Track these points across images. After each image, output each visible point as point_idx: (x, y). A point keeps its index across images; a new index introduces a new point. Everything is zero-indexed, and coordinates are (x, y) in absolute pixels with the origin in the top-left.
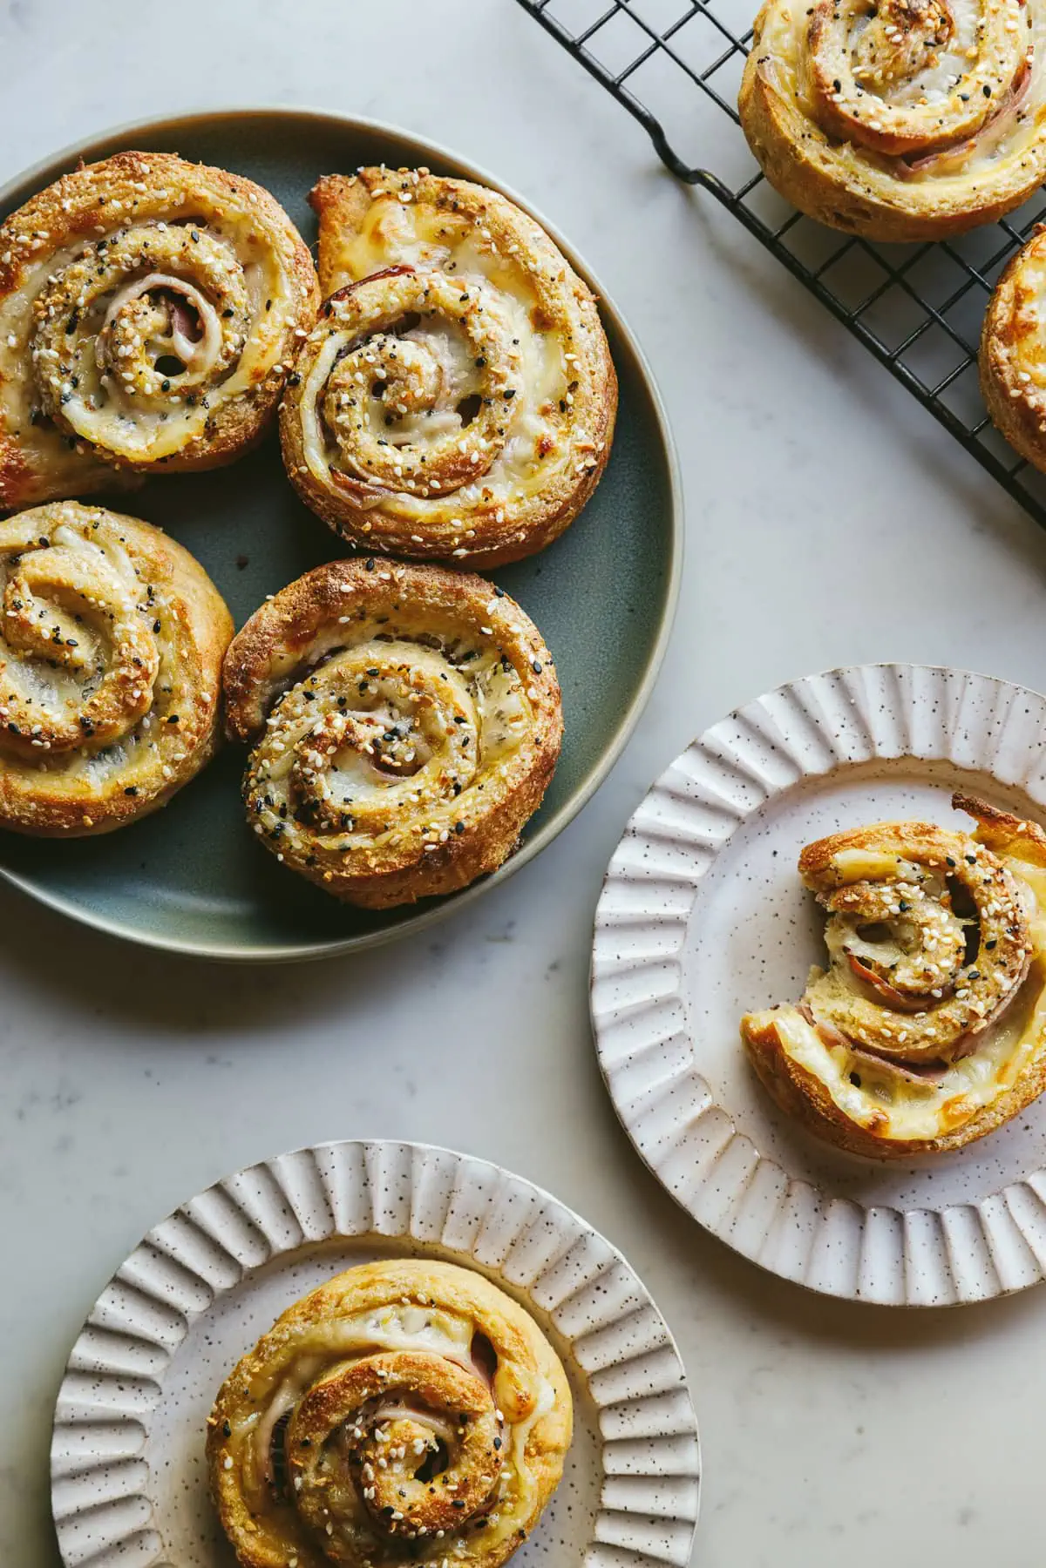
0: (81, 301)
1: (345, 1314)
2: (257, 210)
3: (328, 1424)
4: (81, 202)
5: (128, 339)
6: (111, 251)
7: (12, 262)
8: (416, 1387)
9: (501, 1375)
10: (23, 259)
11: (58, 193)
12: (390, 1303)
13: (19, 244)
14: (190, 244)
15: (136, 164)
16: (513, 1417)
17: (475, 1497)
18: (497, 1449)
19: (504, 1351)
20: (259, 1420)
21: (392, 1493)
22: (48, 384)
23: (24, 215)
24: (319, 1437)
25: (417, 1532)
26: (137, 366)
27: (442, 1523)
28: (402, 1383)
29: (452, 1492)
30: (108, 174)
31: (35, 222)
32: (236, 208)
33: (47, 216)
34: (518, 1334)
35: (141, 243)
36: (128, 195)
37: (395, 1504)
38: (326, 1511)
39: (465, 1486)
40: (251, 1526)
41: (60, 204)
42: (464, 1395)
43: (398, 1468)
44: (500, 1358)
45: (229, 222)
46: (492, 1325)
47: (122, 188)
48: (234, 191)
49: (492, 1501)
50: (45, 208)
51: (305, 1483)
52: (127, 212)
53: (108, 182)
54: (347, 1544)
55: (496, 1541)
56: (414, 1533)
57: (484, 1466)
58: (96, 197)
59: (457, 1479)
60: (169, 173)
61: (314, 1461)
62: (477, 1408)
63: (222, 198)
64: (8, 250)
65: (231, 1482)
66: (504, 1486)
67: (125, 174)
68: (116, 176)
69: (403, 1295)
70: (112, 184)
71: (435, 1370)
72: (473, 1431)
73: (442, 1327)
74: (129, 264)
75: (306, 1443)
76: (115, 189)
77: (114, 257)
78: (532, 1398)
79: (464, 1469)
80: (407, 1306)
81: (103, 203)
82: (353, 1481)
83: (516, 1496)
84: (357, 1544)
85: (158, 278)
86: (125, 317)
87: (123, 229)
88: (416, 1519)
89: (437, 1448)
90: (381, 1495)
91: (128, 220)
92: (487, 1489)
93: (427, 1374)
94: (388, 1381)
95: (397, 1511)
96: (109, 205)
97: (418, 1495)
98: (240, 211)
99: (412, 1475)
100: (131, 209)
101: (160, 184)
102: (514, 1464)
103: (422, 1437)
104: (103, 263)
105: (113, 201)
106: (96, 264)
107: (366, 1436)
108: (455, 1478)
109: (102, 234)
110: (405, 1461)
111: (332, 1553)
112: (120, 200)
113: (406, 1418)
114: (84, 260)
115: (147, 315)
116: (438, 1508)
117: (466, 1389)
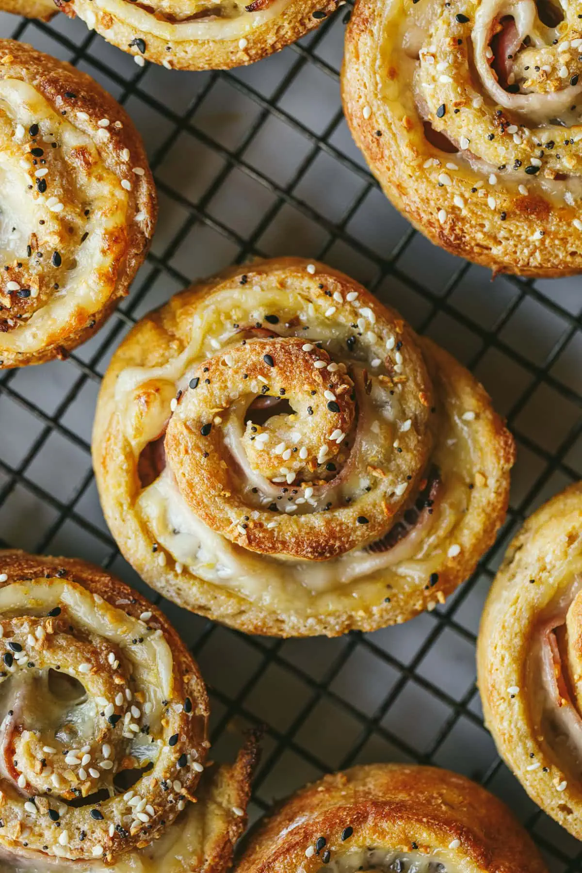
1: (242, 600)
2: (371, 96)
3: (328, 522)
4: (523, 229)
5: (571, 54)
6: (528, 157)
8: (222, 493)
9: (150, 434)
11: (537, 254)
12: (194, 577)
14: (451, 108)
15: (447, 227)
16: (167, 391)
17: (251, 353)
18: (198, 379)
19: (129, 455)
20: (399, 563)
21: (318, 419)
24: (346, 516)
25: (325, 368)
27: (297, 357)
28: (232, 506)
29: (266, 376)
30: (480, 236)
32: (389, 114)
33: (562, 239)
34: (104, 458)
35: (495, 143)
36: (476, 204)
37: (324, 408)
38: (396, 445)
39: (252, 371)
40: (479, 480)
41: (543, 242)
42: (187, 452)
43: (296, 437)
45: (404, 106)
46: (119, 485)
47: (475, 214)
48: (379, 134)
49: (246, 333)
50: (559, 249)
51: (394, 483)
53: (485, 230)
54: (402, 399)
55: (270, 296)
56: (329, 368)
57: (222, 374)
58: (505, 224)
59: (254, 382)
60: (424, 196)
62: (185, 432)
63: (394, 135)
65: (466, 532)
66: (226, 336)
67: (464, 225)
68: (474, 231)
69: (176, 575)
70: (482, 226)
71: (194, 493)
72: (207, 414)
73: (165, 520)
74: (520, 133)
75: (363, 520)
76: (483, 218)
77: (529, 149)
78: (137, 393)
79: (241, 386)
80: (181, 564)
81: (504, 213)
82: (348, 456)
83: (222, 318)
84: (392, 392)
85: (503, 98)
86: (559, 79)
87: (502, 174)
88: (317, 378)
89: (249, 423)
90: (329, 426)
91: (493, 180)
92: (238, 350)
93: (204, 496)
94: (243, 518)
95: (326, 400)
96: (499, 207)
97: (300, 396)
98: (387, 108)
99: (291, 417)
100: (482, 188)
101: (440, 192)
102: (201, 348)
103: (253, 445)
104: (542, 152)
105: (493, 208)
106: (551, 156)
107: (303, 485)
108: (254, 386)
109: (526, 183)
110: (285, 437)
111: (422, 400)
112: (486, 205)
113: (256, 472)
114: (559, 170)
115: (538, 68)
116: (291, 372)
117: (182, 455)
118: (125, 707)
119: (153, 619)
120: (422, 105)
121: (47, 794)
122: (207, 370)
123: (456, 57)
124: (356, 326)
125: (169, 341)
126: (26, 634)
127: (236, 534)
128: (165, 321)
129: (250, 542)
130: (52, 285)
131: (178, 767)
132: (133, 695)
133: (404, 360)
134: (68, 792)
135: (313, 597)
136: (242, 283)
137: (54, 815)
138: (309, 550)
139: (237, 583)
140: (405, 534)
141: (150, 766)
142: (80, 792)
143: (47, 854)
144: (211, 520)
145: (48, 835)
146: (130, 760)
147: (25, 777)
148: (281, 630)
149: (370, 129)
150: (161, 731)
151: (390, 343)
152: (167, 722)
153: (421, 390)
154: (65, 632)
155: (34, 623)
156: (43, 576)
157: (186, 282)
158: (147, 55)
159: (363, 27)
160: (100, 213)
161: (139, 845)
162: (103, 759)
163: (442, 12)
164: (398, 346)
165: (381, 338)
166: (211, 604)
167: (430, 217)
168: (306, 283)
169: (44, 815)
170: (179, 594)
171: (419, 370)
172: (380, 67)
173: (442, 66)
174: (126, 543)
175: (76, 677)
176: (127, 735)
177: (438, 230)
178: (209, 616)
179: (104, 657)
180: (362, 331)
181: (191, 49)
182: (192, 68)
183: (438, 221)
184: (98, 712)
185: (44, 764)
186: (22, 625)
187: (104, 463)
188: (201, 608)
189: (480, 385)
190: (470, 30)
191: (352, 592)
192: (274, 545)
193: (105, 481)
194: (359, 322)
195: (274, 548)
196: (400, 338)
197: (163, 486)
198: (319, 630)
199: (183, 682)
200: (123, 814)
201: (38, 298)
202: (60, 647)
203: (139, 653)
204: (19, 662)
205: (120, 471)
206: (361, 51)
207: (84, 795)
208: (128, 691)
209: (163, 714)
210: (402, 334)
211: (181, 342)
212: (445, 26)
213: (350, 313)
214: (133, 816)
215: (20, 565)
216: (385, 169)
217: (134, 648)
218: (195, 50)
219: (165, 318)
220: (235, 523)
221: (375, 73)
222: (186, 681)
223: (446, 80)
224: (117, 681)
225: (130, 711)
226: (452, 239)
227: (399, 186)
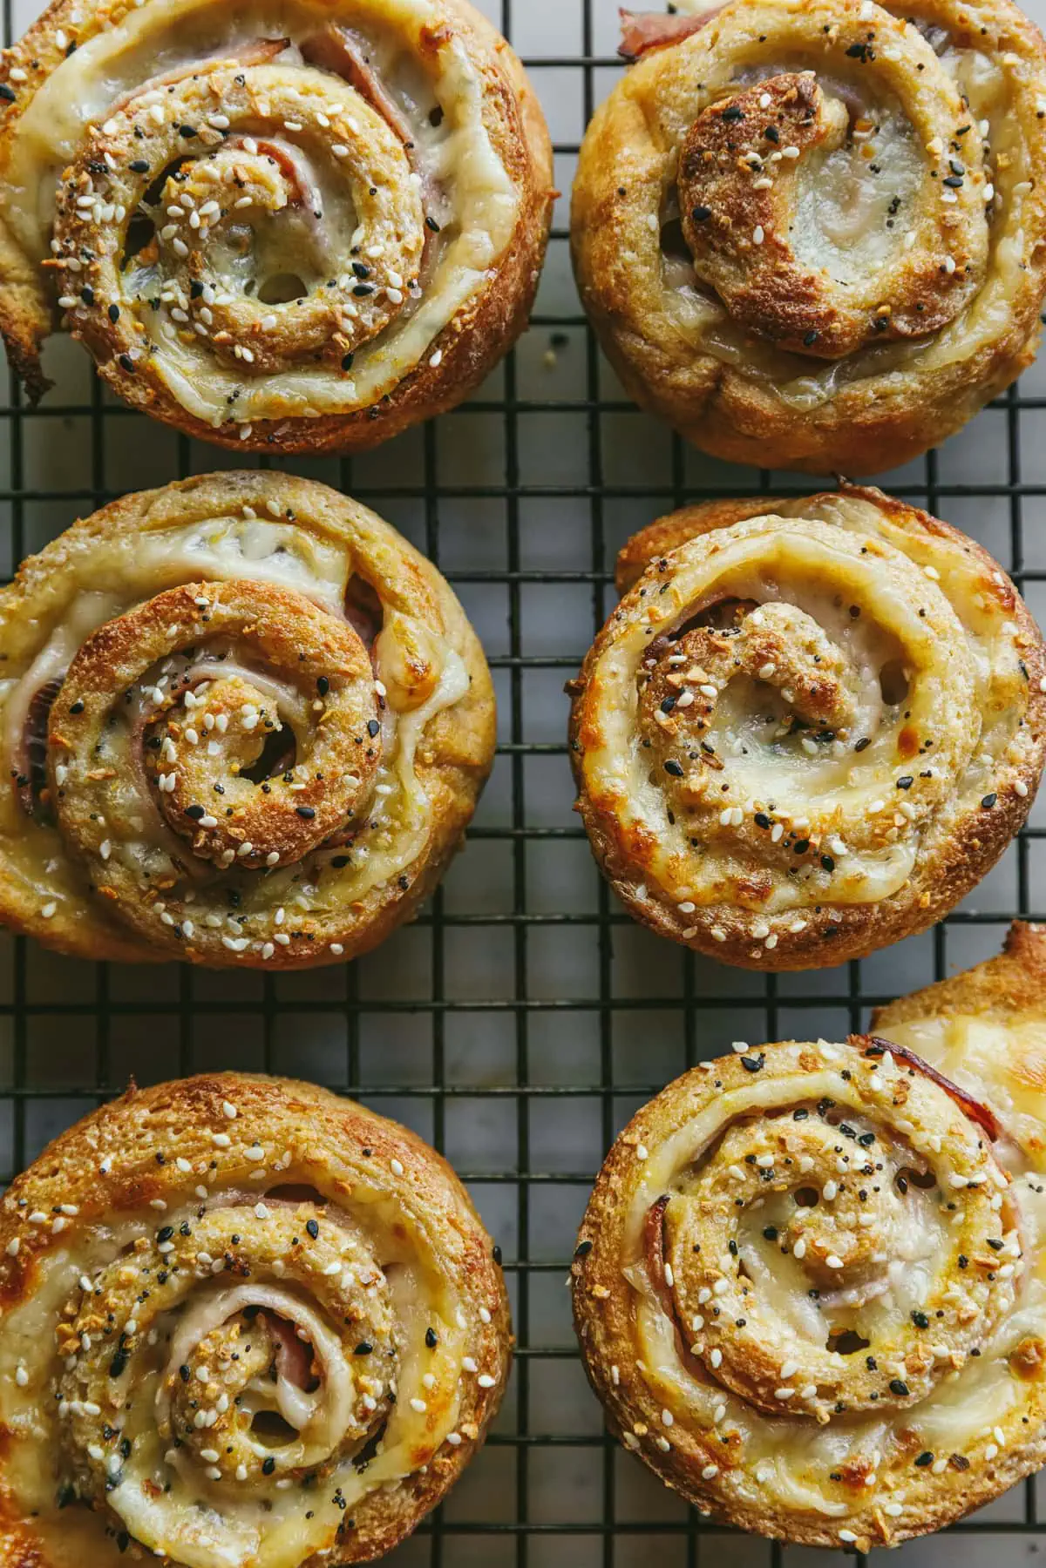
0: (131, 1326)
1: (154, 526)
2: (405, 1188)
3: (113, 679)
4: (128, 1158)
5: (209, 1401)
6: (179, 1246)
7: (21, 1252)
8: (253, 627)
9: (387, 637)
10: (38, 1248)
11: (94, 1143)
12: (225, 513)
13: (33, 1225)
14: (304, 1240)
15: (216, 1102)
16: (400, 699)
17: (332, 807)
18: (372, 736)
19: (395, 599)
20: (13, 689)
21: (204, 786)
22: (85, 1453)
23: (43, 1177)
24: (99, 702)
25: (237, 850)
26: (225, 1439)
27: (277, 839)
28: (232, 621)
29: (298, 793)
30: (172, 1117)
31: (58, 1189)
32: (371, 1183)
33: (77, 1180)
34: (418, 575)
35: (227, 1235)
36: (201, 1150)
37: (206, 803)
38: (101, 819)
39: (318, 788)
41: (97, 1161)
42: (327, 646)
43: (215, 749)
44: (387, 607)
45: (361, 1204)
46: (379, 557)
47: (194, 1139)
48: (366, 1154)
49: (357, 826)
50: (74, 1165)
51: (74, 775)
52: (197, 1178)
53: (170, 1130)
54: (132, 875)
55: (361, 886)
56: (233, 852)
57: (349, 761)
58: (152, 1151)
59: (306, 777)
60: (267, 1118)
61: (87, 744)
62: (344, 667)
63: (348, 1164)
64: (15, 1234)
66: (379, 805)
67: (199, 1118)
68: (183, 1119)
69: (246, 502)
70: (177, 1132)
71: (285, 604)
72: (336, 704)
73: (302, 554)
74: (207, 1268)
75: (77, 710)
76: (182, 1141)
77: (184, 1256)
78: (434, 672)
79: (318, 762)
80: (251, 518)
81: (163, 1163)
82: (145, 769)
83: (397, 824)
84: (147, 875)
85: (252, 1294)
86: (202, 1361)
87: (196, 1206)
88: (237, 830)
89: (279, 728)
90: (185, 787)
91: (201, 1191)
92: (351, 801)
93: (272, 609)
94: (211, 615)
95: (208, 813)
96: (173, 1166)
97: (243, 797)
98: (377, 1188)
99: (237, 767)
100: (207, 1173)
101: (252, 1135)
102: (397, 773)
103: (257, 705)
104: (167, 1264)
105: (179, 1160)
106: (155, 1266)
107: (170, 701)
108: (303, 774)
109: (163, 1214)
110: (227, 740)
111: (108, 890)
112: (189, 1158)
113: (232, 677)
114: (135, 1256)
115: (235, 1358)
116: (272, 817)
117: (330, 638)
118: (195, 315)
119: (235, 435)
120: (343, 1219)
121: (212, 152)
122: (369, 753)
123: (340, 1301)
124: (240, 921)
125: (439, 756)
126: (360, 314)
127: (206, 592)
128: (461, 776)
129: (183, 594)
130: (652, 741)
131: (88, 286)
132: (196, 332)
133: (160, 920)
134: (189, 170)
135: (79, 587)
136: (404, 878)
137: (187, 132)
138: (112, 633)
139: (172, 541)
140: (28, 729)
141: (122, 265)
142: (178, 180)
143: (167, 84)
144: (245, 589)
145: (179, 106)
146: (150, 259)
147: (249, 153)
148: (87, 525)
149: (380, 1151)
150: (138, 315)
151: (189, 928)
152: (137, 330)
153: (119, 900)
154: (321, 348)
155: (361, 331)
156: (392, 394)
157: (474, 834)
158: (737, 1059)
159: (469, 1260)
160: (682, 855)
161: (71, 169)
162: (178, 235)
163: (392, 1341)
164: (177, 931)
165: (205, 927)
166: (184, 498)
167: (243, 1099)
168: (331, 929)
169: (199, 124)
170: (229, 483)
171: (137, 922)
172: (418, 1228)
173: (347, 1281)
174: (328, 499)
175: (272, 307)
176: (170, 283)
177: (224, 1091)
178: (178, 483)
180: (230, 920)
181: (693, 1103)
182: (677, 1082)
183: (231, 1102)
184: (221, 284)
185: (238, 183)
186: (374, 321)
187: (415, 569)
188: (193, 486)
189: (65, 953)
190: (345, 1343)
191: (41, 623)
192: (155, 610)
193: (401, 552)
194: (240, 929)
195: (153, 607)
196: (184, 942)
197: (331, 591)
198: (46, 554)
199: (153, 387)
200: (112, 188)
201: (651, 714)
202: (312, 326)
203: (221, 385)
204: (347, 276)
205: (390, 572)
206: (452, 1230)
207: (170, 179)
208: (205, 332)
209: (149, 336)
210: (184, 947)
211: (426, 766)
212: (377, 1328)
213: (257, 930)
214: (99, 195)
215: (428, 390)
216: (332, 1118)
217: (234, 386)
218: (689, 1105)
219: (464, 779)
220: (216, 604)
221: (419, 1218)
222: (149, 390)
223: (333, 1268)
224: (223, 334)
225: (186, 312)
226: (201, 1092)
227: (304, 1108)
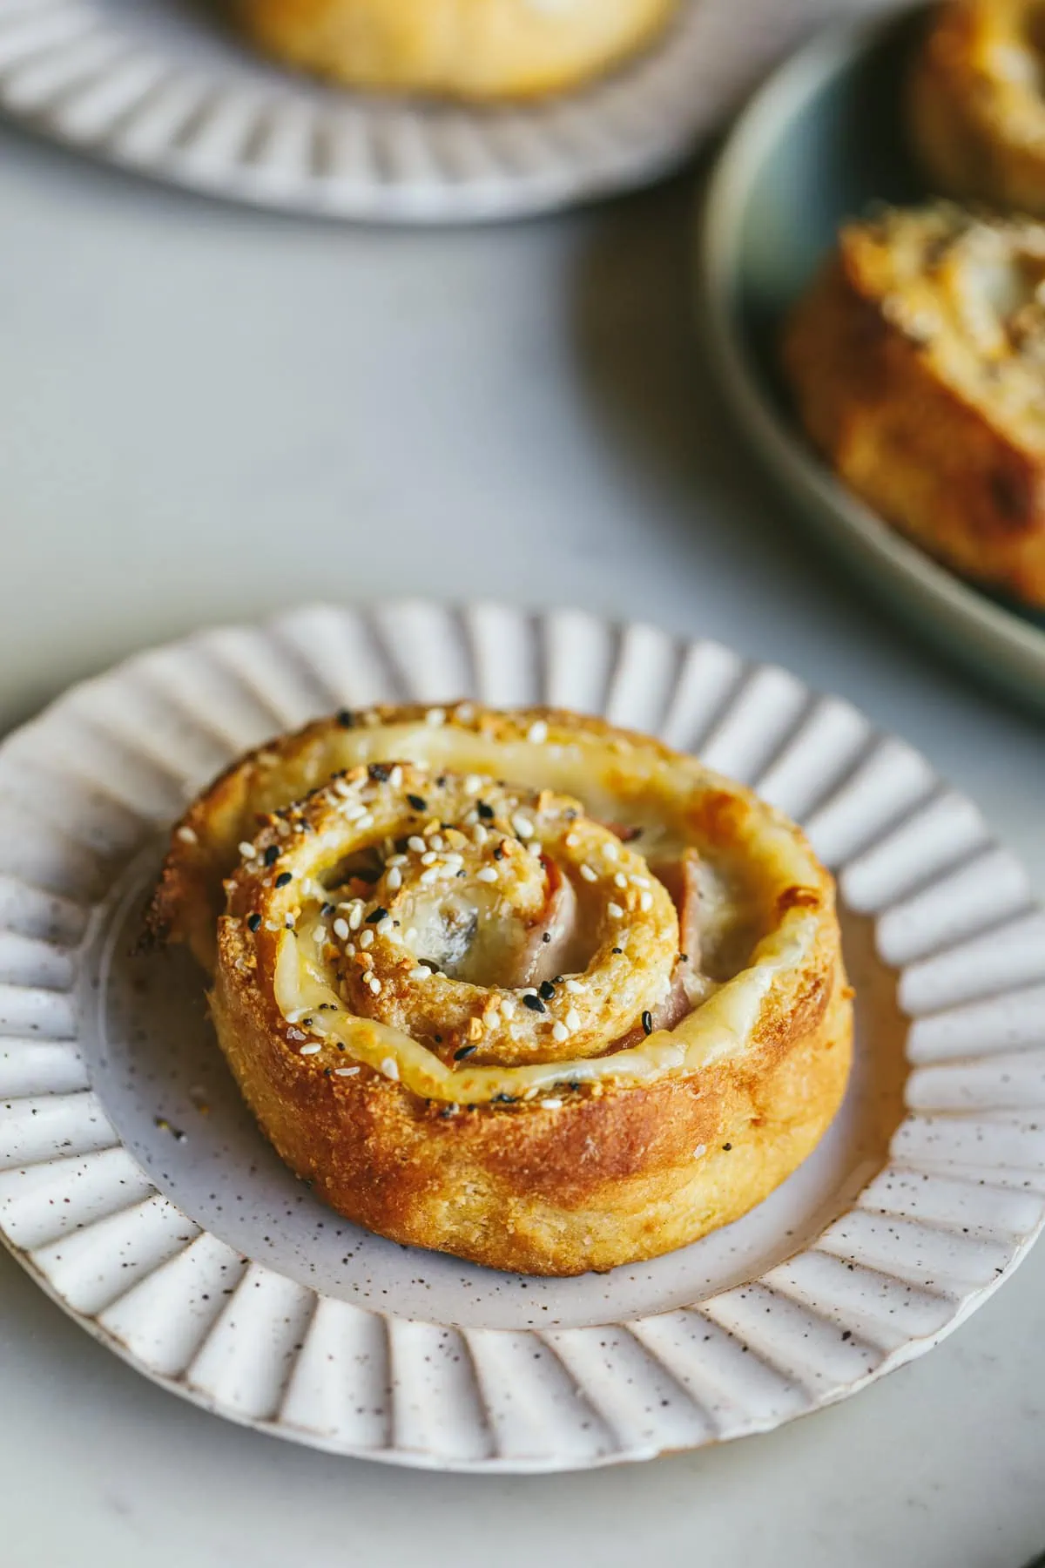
179: (387, 989)
